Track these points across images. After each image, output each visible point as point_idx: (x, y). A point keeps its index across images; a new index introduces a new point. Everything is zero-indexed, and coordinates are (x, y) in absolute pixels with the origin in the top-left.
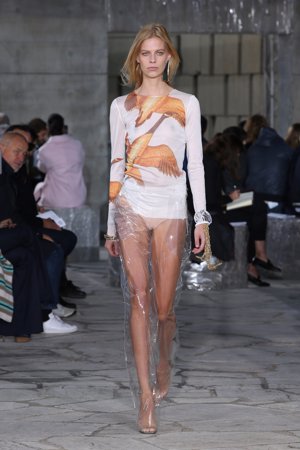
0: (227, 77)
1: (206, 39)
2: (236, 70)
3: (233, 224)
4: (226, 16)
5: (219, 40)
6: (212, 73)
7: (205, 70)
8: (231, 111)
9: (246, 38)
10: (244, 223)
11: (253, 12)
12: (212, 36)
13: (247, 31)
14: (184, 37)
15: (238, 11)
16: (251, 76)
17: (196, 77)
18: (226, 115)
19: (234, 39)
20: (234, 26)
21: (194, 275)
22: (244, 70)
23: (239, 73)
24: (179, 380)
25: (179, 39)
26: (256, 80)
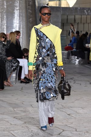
0: (84, 23)
1: (80, 16)
2: (86, 22)
3: (85, 52)
4: (84, 12)
5: (83, 16)
6: (81, 23)
7: (80, 22)
8: (85, 30)
9: (88, 16)
10: (87, 52)
11: (89, 11)
12: (81, 16)
13: (88, 15)
14: (76, 16)
15: (86, 11)
16: (89, 23)
17: (78, 23)
18: (84, 31)
19: (86, 16)
20: (86, 14)
21: (77, 62)
22: (87, 22)
23: (86, 23)
24: (74, 82)
25: (75, 16)
26: (90, 24)
